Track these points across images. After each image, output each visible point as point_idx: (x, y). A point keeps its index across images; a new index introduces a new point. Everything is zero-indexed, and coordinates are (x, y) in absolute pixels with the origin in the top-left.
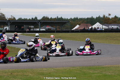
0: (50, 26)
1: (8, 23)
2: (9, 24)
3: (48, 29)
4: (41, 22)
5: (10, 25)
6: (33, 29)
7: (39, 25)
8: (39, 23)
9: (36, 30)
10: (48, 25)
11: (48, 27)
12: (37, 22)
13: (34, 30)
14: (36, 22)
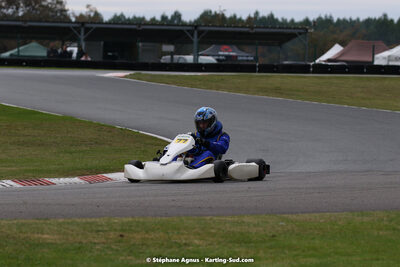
9: (181, 61)
13: (176, 58)
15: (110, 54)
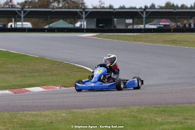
0: (169, 20)
1: (82, 14)
2: (84, 16)
3: (164, 25)
4: (147, 13)
5: (85, 18)
6: (133, 27)
7: (142, 18)
8: (143, 14)
9: (139, 28)
10: (164, 18)
11: (164, 22)
12: (141, 12)
13: (135, 27)
14: (137, 12)
15: (101, 25)
